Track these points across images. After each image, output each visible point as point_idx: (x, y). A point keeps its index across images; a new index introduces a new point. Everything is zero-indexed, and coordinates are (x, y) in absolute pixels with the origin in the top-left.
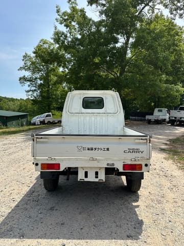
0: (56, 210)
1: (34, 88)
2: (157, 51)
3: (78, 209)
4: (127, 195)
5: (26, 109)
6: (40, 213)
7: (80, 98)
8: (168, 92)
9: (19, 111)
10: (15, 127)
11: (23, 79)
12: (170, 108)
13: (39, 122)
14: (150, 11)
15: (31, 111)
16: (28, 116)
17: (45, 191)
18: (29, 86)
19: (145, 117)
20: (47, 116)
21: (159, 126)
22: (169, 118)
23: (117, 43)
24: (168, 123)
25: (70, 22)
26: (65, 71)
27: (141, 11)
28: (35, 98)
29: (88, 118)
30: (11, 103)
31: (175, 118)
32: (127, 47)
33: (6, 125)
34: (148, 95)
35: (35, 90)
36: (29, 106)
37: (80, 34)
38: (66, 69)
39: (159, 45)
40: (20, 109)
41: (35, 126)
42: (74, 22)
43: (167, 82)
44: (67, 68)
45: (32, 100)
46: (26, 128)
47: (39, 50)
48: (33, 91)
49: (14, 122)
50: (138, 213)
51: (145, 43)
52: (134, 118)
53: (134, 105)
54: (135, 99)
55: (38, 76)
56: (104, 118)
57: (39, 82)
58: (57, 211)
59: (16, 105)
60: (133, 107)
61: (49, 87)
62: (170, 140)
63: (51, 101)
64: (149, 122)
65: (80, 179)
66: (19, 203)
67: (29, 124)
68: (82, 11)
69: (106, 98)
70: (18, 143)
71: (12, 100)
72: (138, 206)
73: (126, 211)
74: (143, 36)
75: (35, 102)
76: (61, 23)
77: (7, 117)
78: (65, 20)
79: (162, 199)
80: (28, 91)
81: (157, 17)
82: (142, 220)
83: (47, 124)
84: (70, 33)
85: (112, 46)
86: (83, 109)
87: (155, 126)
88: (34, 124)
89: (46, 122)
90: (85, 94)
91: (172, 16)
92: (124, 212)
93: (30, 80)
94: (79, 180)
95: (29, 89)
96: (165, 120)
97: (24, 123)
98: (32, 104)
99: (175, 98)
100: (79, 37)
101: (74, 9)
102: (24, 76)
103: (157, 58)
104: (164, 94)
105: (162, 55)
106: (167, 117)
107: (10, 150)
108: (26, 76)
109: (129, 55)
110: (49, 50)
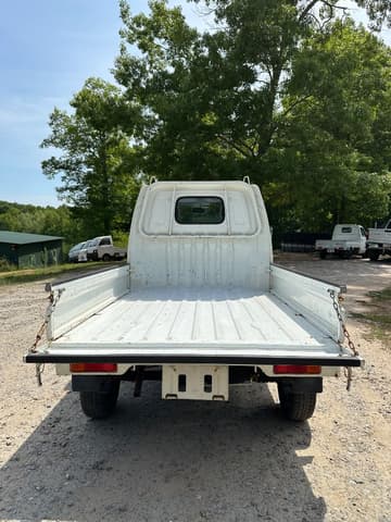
0: (109, 469)
1: (75, 184)
2: (340, 98)
3: (161, 466)
4: (281, 430)
5: (59, 228)
6: (69, 479)
7: (170, 200)
8: (365, 190)
9: (43, 233)
10: (35, 266)
11: (51, 166)
12: (367, 225)
13: (85, 256)
14: (325, 14)
15: (69, 232)
16: (64, 243)
17: (85, 420)
18: (64, 178)
19: (314, 243)
20: (102, 243)
21: (345, 264)
22: (367, 245)
23: (252, 83)
24: (364, 256)
25: (151, 40)
26: (141, 144)
27: (305, 13)
28: (77, 203)
29: (188, 246)
30: (27, 217)
31: (380, 245)
32: (274, 92)
33: (17, 263)
34: (320, 196)
35: (77, 188)
36: (66, 221)
37: (173, 65)
38: (143, 141)
39: (346, 86)
40: (46, 229)
41: (76, 265)
42: (160, 38)
43: (362, 166)
44: (145, 138)
45: (71, 209)
46: (57, 268)
47: (84, 100)
48: (72, 189)
49: (33, 257)
50: (310, 477)
51: (315, 79)
52: (290, 245)
53: (288, 219)
54: (291, 206)
55: (83, 157)
56: (225, 246)
57: (85, 170)
58: (111, 472)
59: (38, 219)
60: (287, 224)
61: (106, 181)
62: (371, 295)
63: (110, 211)
64: (324, 254)
65: (167, 395)
66: (19, 450)
67: (65, 259)
68: (177, 14)
69: (229, 199)
70: (36, 301)
71: (30, 209)
72: (309, 460)
73: (279, 472)
74: (311, 64)
75: (76, 212)
76: (131, 41)
77: (17, 246)
78: (140, 35)
79: (367, 440)
80: (61, 190)
81: (339, 26)
82: (321, 498)
83: (103, 259)
84: (151, 63)
85: (241, 88)
86: (177, 224)
87: (336, 263)
88: (75, 260)
89: (100, 255)
90: (181, 189)
91: (374, 23)
92: (275, 475)
93: (66, 167)
94: (164, 397)
95: (63, 185)
96: (358, 249)
97: (55, 259)
98: (72, 217)
99: (378, 202)
100: (171, 70)
101: (159, 10)
102: (53, 158)
103: (341, 115)
104: (355, 194)
105: (351, 107)
106: (362, 244)
107: (16, 318)
108: (57, 159)
109: (279, 108)
110: (105, 100)
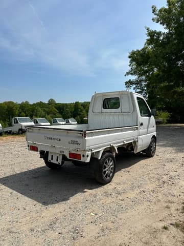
11: (129, 83)
18: (134, 88)
50: (76, 195)
55: (144, 78)
57: (144, 83)
65: (49, 160)
76: (158, 22)
86: (103, 109)
93: (135, 83)
102: (130, 80)
